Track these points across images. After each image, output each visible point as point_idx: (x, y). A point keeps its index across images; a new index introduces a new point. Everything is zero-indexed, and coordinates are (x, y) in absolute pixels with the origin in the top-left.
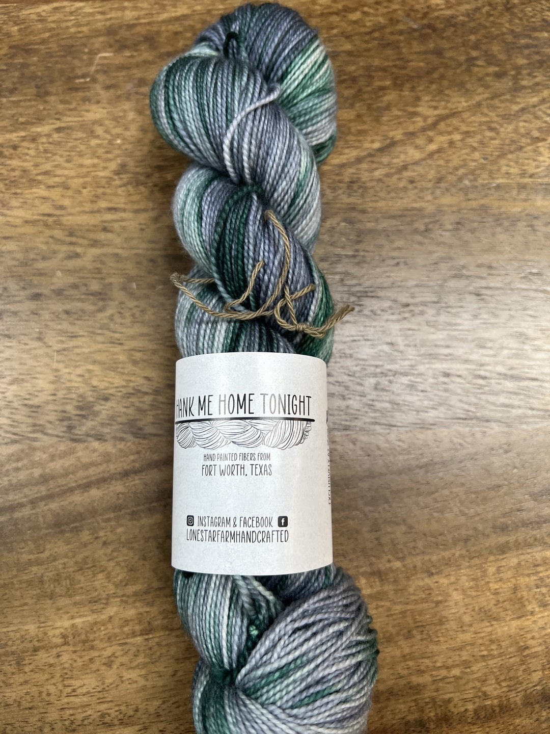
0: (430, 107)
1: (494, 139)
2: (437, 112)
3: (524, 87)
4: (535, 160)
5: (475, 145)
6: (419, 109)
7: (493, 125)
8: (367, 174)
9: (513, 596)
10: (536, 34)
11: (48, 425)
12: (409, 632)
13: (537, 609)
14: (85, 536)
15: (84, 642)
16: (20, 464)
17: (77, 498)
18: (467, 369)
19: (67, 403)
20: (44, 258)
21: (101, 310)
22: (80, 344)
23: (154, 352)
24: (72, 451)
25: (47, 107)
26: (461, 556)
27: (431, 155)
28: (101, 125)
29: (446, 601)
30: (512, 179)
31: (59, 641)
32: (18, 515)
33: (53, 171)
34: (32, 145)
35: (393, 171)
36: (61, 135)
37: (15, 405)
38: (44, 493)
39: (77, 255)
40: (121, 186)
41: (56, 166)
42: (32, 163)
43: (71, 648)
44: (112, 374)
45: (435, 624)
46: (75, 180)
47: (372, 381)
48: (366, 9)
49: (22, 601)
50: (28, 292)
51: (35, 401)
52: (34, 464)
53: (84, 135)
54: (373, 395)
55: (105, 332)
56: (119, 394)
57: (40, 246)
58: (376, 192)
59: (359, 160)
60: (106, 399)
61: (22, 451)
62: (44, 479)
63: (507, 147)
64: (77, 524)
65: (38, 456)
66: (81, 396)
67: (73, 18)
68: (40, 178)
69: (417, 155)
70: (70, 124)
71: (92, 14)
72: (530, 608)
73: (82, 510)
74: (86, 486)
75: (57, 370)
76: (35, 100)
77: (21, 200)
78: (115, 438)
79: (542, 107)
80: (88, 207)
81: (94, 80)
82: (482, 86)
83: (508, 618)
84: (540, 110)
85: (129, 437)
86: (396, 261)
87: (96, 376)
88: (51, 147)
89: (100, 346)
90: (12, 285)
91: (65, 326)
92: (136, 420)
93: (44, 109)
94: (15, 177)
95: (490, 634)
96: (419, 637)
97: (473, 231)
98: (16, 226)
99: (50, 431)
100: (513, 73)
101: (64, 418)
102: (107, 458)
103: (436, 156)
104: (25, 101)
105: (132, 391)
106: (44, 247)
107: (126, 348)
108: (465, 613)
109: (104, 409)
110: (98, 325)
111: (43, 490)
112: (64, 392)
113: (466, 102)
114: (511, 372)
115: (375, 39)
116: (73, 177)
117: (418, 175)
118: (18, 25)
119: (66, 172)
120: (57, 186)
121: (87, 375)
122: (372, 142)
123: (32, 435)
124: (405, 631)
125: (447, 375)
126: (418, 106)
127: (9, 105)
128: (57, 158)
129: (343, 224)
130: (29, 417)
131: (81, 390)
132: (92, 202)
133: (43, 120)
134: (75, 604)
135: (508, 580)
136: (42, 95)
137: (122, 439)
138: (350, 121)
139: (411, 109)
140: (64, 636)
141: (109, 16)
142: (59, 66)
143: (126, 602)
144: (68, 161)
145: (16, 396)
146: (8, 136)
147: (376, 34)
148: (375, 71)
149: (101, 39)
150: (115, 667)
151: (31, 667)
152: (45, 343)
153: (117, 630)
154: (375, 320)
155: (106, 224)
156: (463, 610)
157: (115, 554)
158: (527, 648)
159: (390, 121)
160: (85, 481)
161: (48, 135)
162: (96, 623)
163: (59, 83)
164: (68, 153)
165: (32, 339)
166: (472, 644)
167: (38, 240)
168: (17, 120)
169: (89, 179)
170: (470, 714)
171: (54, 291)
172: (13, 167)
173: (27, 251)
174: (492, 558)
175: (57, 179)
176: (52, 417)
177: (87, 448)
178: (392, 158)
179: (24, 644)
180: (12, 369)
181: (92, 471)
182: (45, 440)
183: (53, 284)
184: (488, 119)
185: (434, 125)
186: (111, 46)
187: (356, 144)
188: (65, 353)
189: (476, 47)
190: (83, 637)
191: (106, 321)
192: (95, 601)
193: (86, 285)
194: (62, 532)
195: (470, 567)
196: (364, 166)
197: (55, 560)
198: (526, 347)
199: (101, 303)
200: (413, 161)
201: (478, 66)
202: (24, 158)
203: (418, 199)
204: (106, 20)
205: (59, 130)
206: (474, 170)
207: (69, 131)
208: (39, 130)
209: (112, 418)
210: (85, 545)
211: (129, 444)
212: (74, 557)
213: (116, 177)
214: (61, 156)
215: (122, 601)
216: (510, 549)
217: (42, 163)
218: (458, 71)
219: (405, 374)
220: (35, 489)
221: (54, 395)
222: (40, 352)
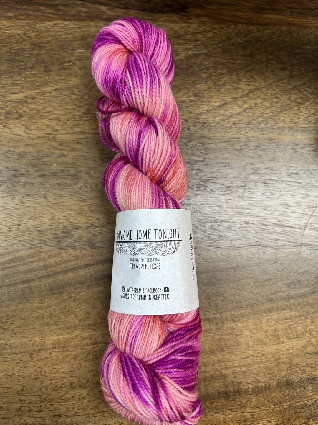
0: (246, 85)
1: (278, 103)
2: (249, 88)
3: (295, 76)
4: (298, 115)
5: (268, 105)
6: (240, 86)
7: (278, 95)
8: (212, 119)
9: (274, 334)
10: (303, 47)
11: (48, 241)
12: (222, 349)
13: (286, 341)
14: (65, 296)
15: (63, 347)
16: (33, 260)
17: (61, 277)
18: (257, 221)
19: (58, 230)
20: (47, 156)
21: (75, 184)
22: (65, 200)
23: (102, 206)
24: (60, 254)
25: (50, 78)
26: (249, 313)
27: (245, 110)
28: (77, 88)
29: (241, 335)
30: (286, 124)
31: (51, 346)
32: (32, 284)
33: (53, 111)
34: (42, 98)
35: (225, 118)
36: (57, 92)
37: (31, 230)
38: (45, 274)
39: (64, 156)
40: (87, 121)
41: (53, 109)
42: (42, 107)
43: (57, 350)
44: (81, 216)
45: (235, 346)
46: (63, 117)
47: (210, 224)
48: (215, 31)
49: (34, 327)
50: (39, 173)
51: (42, 228)
52: (40, 260)
53: (69, 93)
54: (210, 232)
55: (77, 195)
56: (84, 226)
57: (45, 149)
58: (216, 128)
59: (208, 112)
60: (77, 229)
61: (35, 253)
62: (45, 267)
63: (284, 107)
64: (61, 290)
65: (42, 256)
66: (64, 227)
67: (63, 30)
68: (45, 114)
69: (238, 110)
70: (62, 87)
71: (74, 28)
72: (282, 340)
73: (63, 283)
74: (66, 272)
75: (53, 213)
76: (44, 74)
77: (36, 126)
78: (81, 248)
79: (304, 86)
80: (70, 131)
81: (74, 64)
82: (273, 74)
83: (271, 344)
84: (302, 88)
85: (88, 248)
86: (224, 165)
87: (72, 217)
88: (52, 99)
89: (75, 202)
90: (31, 170)
91: (57, 191)
92: (92, 240)
93: (48, 79)
94: (33, 113)
95: (262, 351)
96: (227, 352)
97: (264, 150)
98: (33, 139)
99: (49, 244)
100: (290, 68)
101: (56, 237)
102: (77, 258)
103: (247, 111)
104: (38, 74)
105: (90, 225)
106: (47, 151)
107: (87, 203)
108: (250, 341)
109: (76, 234)
110: (74, 191)
111: (45, 272)
112: (57, 224)
113: (265, 83)
114: (279, 223)
115: (220, 47)
116: (63, 115)
117: (238, 120)
118: (35, 32)
119: (59, 112)
120: (55, 119)
121: (68, 217)
122: (216, 102)
123: (40, 245)
124: (220, 348)
125: (247, 223)
126: (240, 84)
127: (30, 76)
128: (54, 104)
129: (199, 144)
130: (38, 236)
131: (65, 224)
132: (72, 128)
133: (48, 84)
134: (59, 329)
135: (272, 326)
136: (47, 71)
137: (84, 249)
138: (205, 91)
139: (236, 85)
140: (53, 344)
141: (82, 30)
142: (56, 56)
143: (84, 329)
144: (60, 106)
145: (32, 225)
146: (30, 92)
147: (220, 45)
148: (219, 65)
149: (78, 42)
150: (78, 360)
151: (37, 358)
152: (47, 199)
153: (79, 342)
154: (212, 194)
155: (79, 140)
156: (249, 339)
157: (79, 305)
158: (280, 359)
159: (225, 91)
160: (65, 269)
161: (50, 93)
162: (69, 339)
163: (55, 65)
164: (60, 102)
165: (41, 197)
166: (253, 356)
167: (44, 147)
168: (35, 84)
169: (71, 116)
170: (250, 390)
171: (51, 173)
172: (32, 108)
173: (38, 152)
174: (265, 315)
175: (54, 116)
176: (50, 237)
177: (67, 253)
178: (226, 111)
179: (34, 347)
180: (30, 212)
181: (69, 264)
182: (47, 248)
183: (52, 169)
184: (275, 92)
185: (248, 94)
186: (83, 46)
187: (207, 103)
188: (57, 205)
189: (271, 54)
190: (63, 345)
191: (78, 190)
192: (70, 328)
193: (68, 171)
194: (53, 293)
195: (254, 318)
196: (210, 115)
197: (50, 307)
198: (288, 211)
199: (76, 180)
200: (236, 113)
201: (272, 64)
202: (38, 104)
203: (237, 133)
204: (81, 32)
205: (56, 90)
206: (267, 119)
207: (61, 91)
208: (45, 89)
209: (80, 238)
210: (65, 300)
211: (88, 251)
212: (59, 306)
213: (84, 116)
214: (57, 104)
215: (82, 328)
216: (274, 311)
217: (47, 107)
218: (261, 66)
219: (226, 222)
220: (41, 272)
221: (51, 226)
222: (45, 204)
